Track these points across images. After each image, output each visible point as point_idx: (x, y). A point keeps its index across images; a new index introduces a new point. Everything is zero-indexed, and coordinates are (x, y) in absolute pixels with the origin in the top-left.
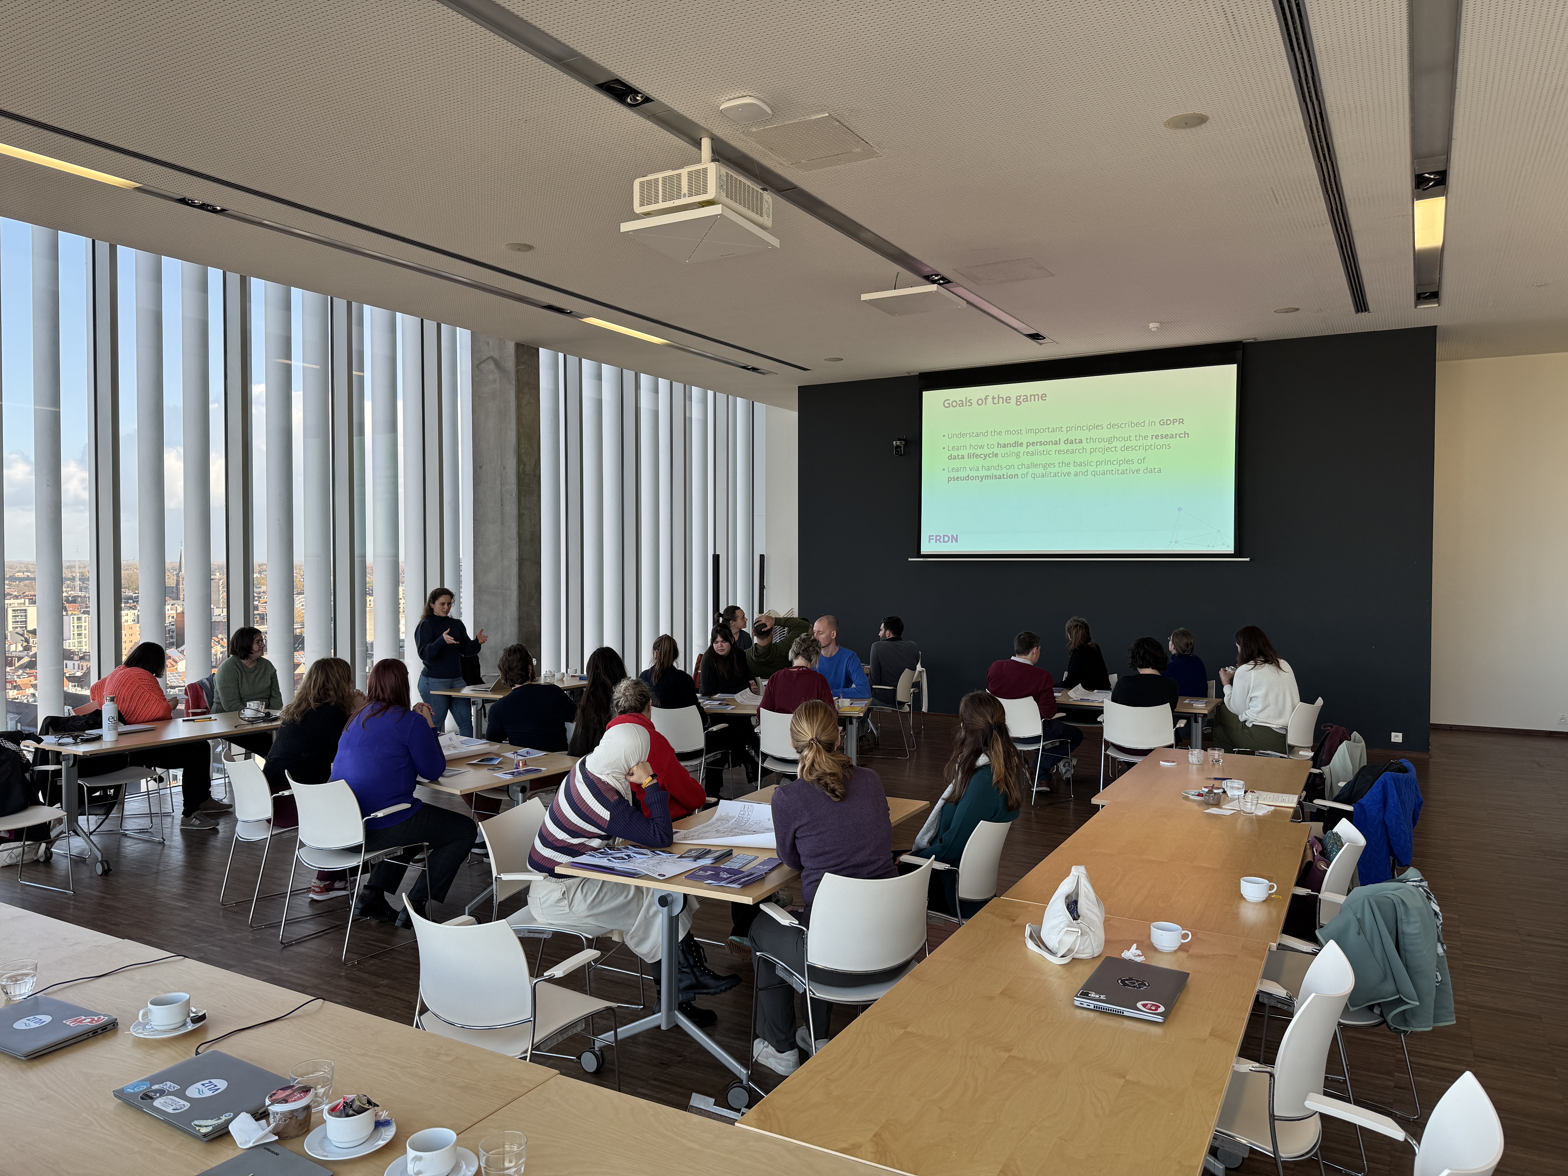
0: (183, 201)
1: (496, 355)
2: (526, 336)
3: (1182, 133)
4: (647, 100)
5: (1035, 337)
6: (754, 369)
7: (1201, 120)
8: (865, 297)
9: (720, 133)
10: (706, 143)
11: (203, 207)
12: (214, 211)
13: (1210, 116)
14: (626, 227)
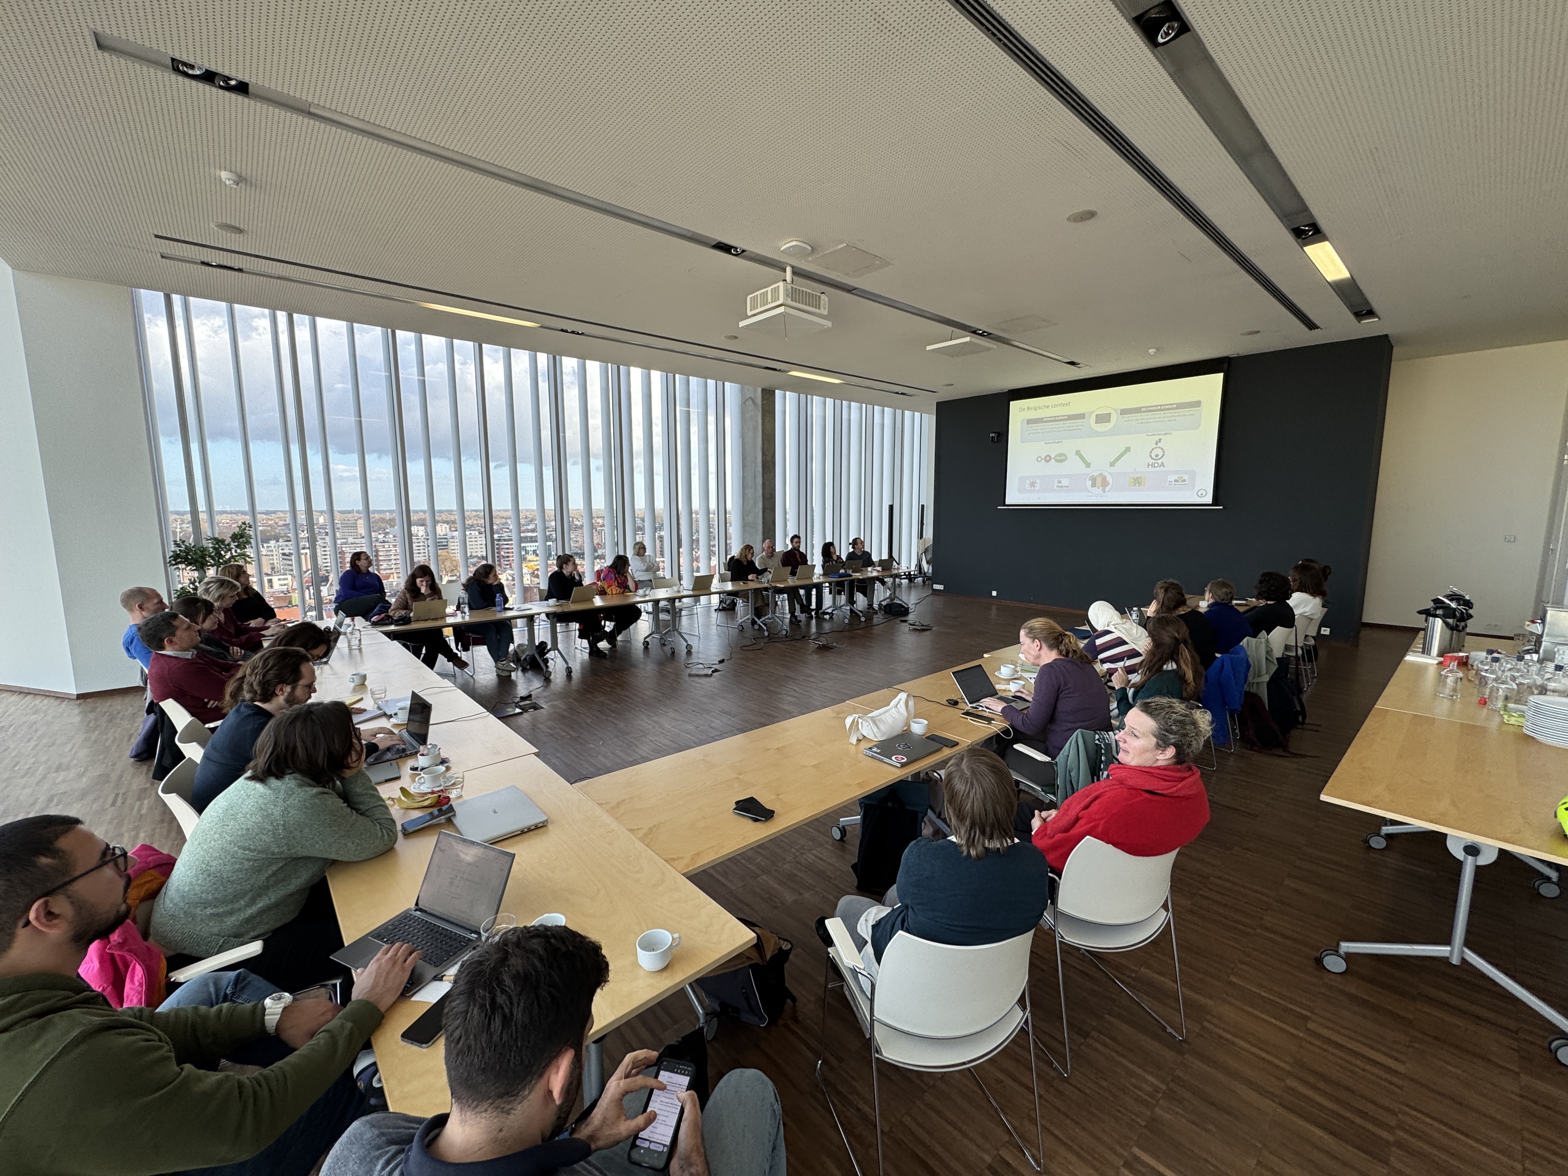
0: (562, 330)
1: (752, 396)
2: (767, 385)
3: (1080, 225)
4: (743, 251)
5: (1072, 363)
6: (902, 394)
7: (1092, 215)
8: (929, 348)
9: (794, 264)
10: (789, 269)
11: (573, 332)
12: (578, 334)
13: (1098, 212)
14: (742, 324)
